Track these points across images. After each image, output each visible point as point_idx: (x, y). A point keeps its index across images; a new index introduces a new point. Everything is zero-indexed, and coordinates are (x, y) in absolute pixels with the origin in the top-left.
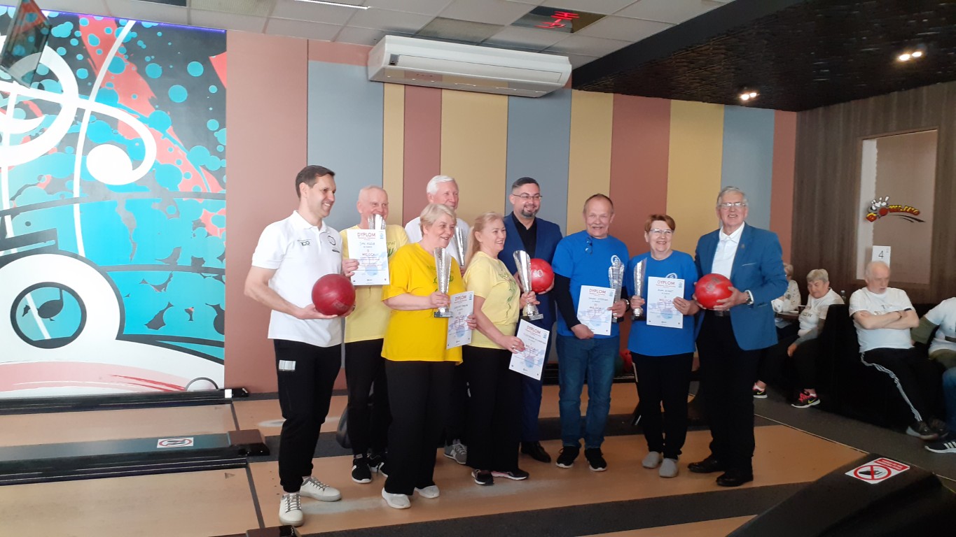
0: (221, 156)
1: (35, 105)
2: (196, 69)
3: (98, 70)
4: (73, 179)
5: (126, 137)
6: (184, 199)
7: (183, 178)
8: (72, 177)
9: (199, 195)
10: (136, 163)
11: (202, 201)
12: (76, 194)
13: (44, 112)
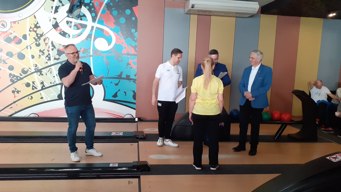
0: (136, 41)
1: (79, 25)
2: (128, 12)
3: (98, 13)
4: (90, 49)
5: (106, 35)
6: (124, 56)
7: (124, 49)
8: (90, 48)
9: (128, 55)
10: (109, 44)
11: (129, 56)
12: (91, 54)
13: (82, 28)
